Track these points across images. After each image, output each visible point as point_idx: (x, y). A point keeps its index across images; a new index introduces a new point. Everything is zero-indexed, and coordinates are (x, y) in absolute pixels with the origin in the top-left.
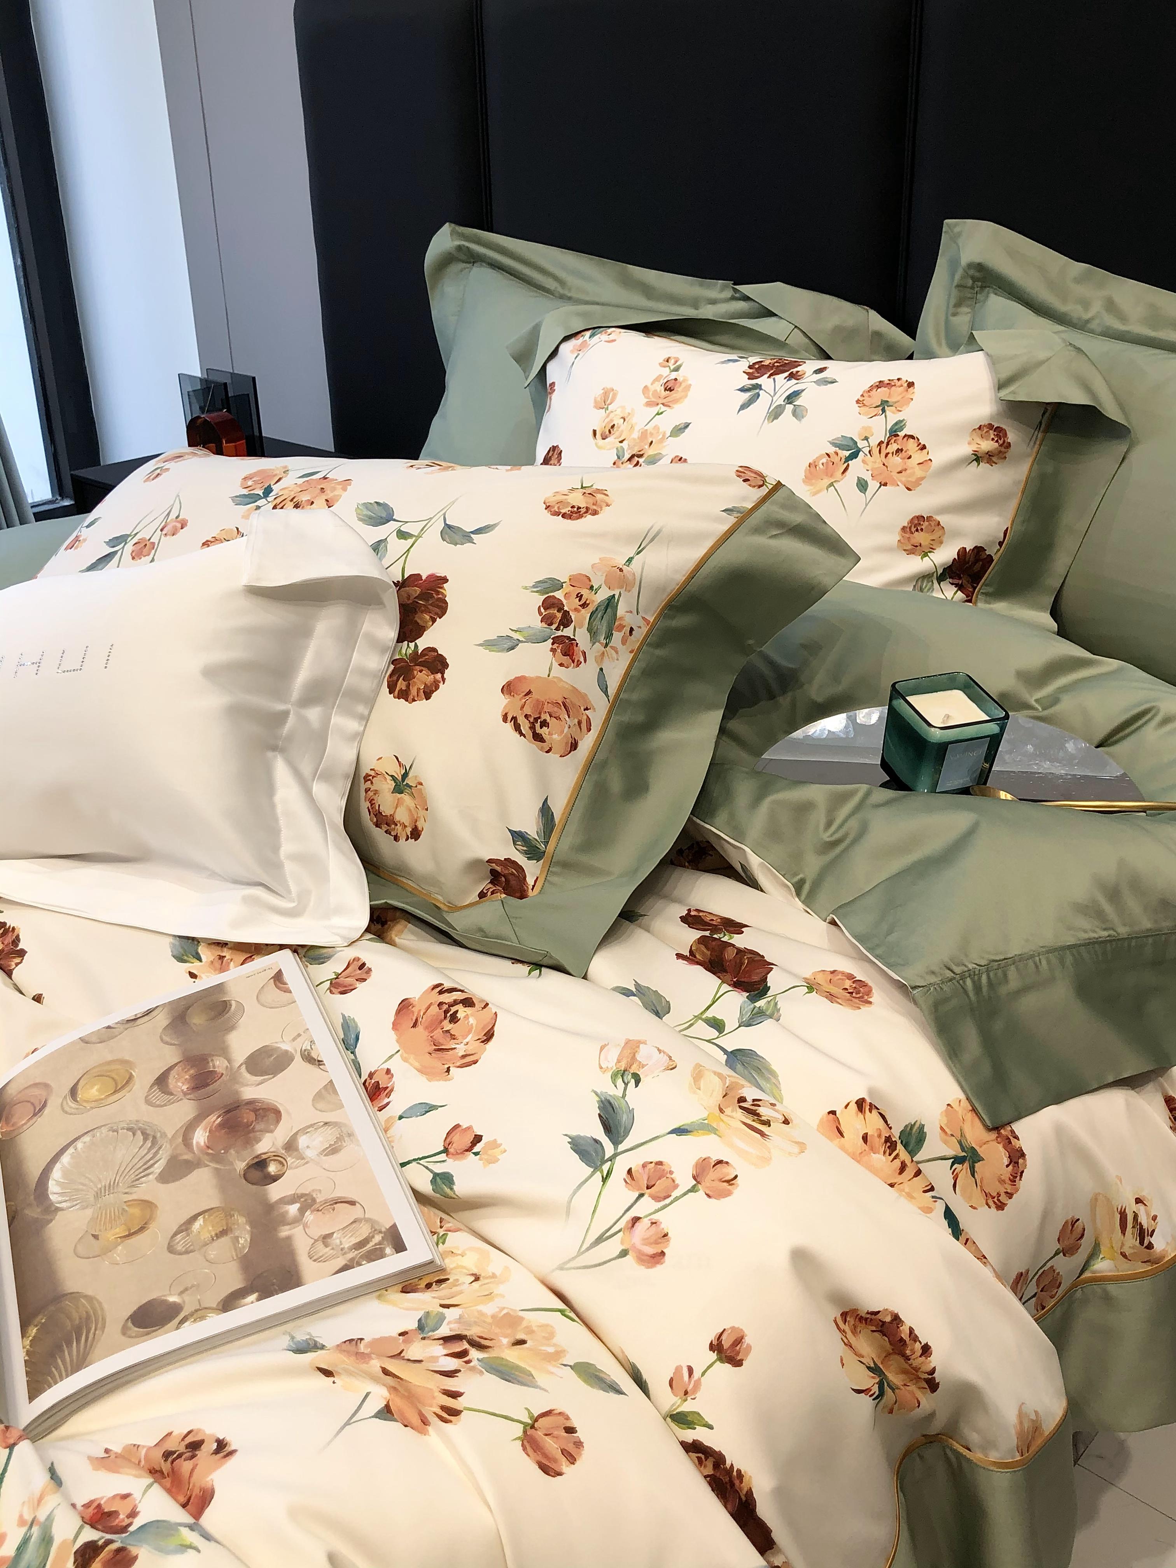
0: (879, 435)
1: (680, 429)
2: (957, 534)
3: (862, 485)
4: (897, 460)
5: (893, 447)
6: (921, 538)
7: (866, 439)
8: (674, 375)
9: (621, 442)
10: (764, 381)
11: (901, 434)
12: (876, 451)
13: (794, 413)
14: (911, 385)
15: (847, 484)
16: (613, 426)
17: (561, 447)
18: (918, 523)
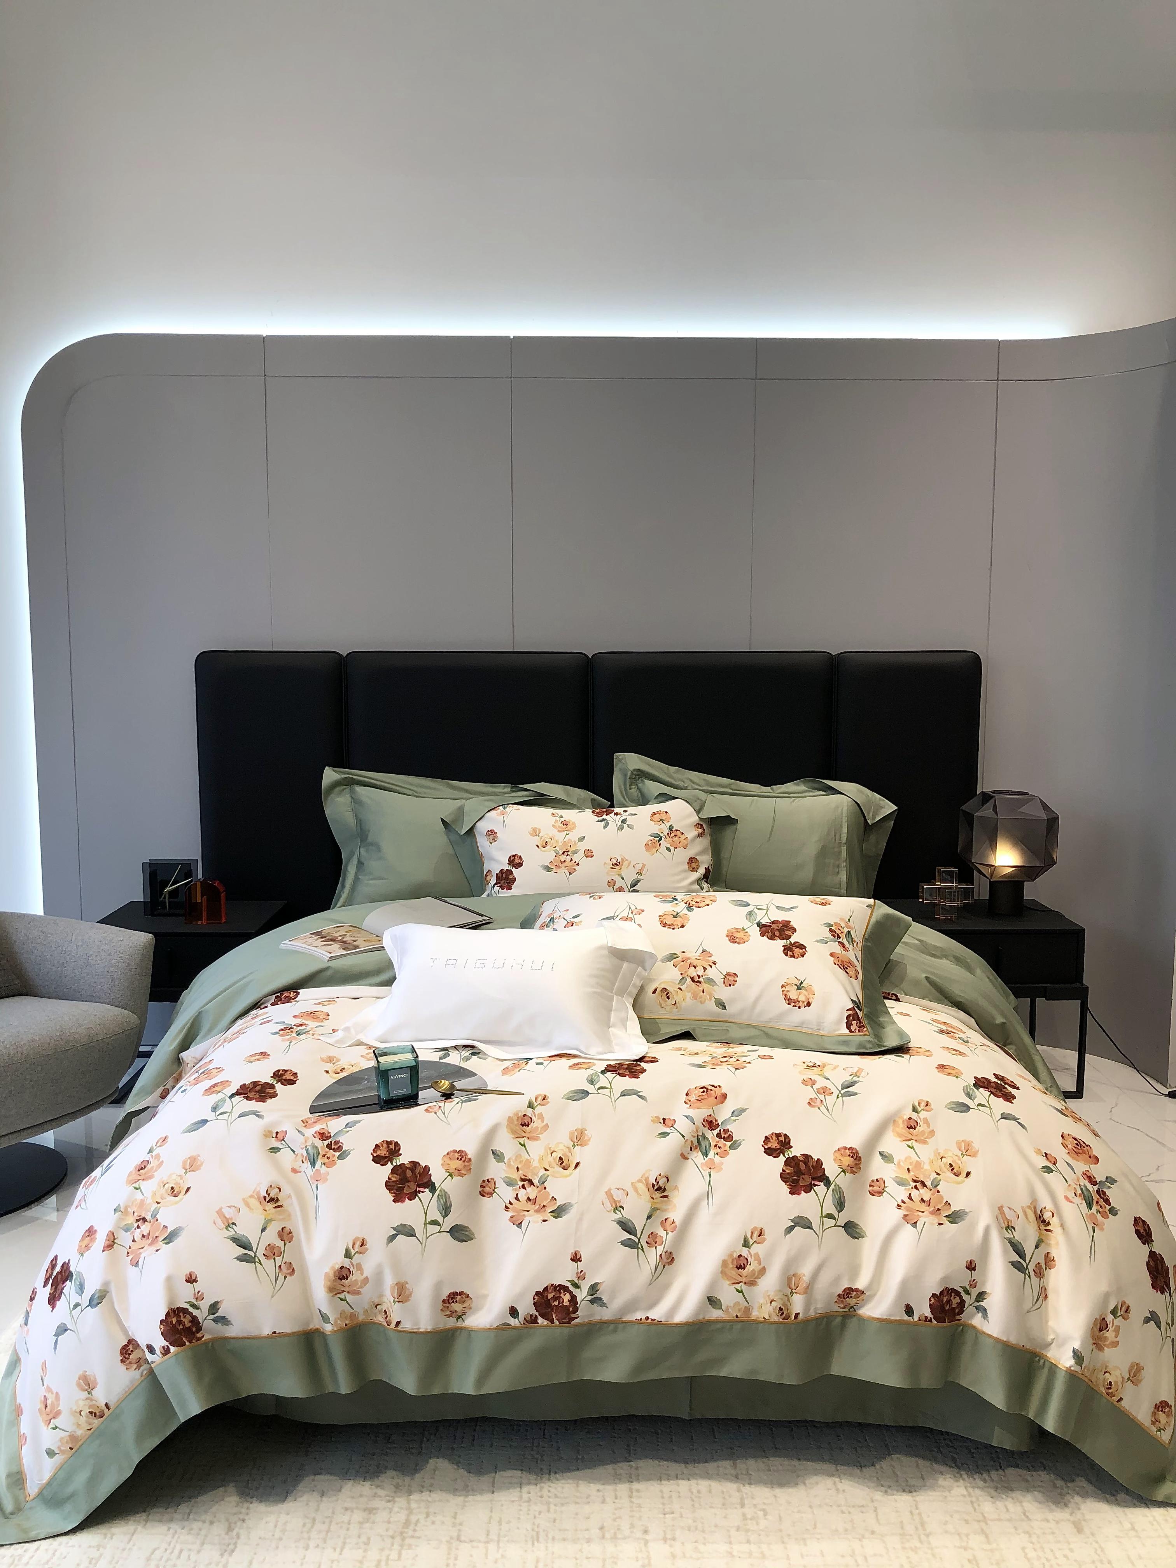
0: (666, 831)
1: (582, 839)
2: (703, 863)
3: (668, 849)
4: (676, 839)
5: (673, 835)
6: (694, 865)
7: (662, 833)
8: (562, 819)
9: (555, 847)
10: (604, 817)
11: (674, 829)
12: (667, 836)
13: (628, 826)
14: (666, 812)
15: (663, 849)
16: (547, 842)
17: (519, 854)
18: (692, 860)
